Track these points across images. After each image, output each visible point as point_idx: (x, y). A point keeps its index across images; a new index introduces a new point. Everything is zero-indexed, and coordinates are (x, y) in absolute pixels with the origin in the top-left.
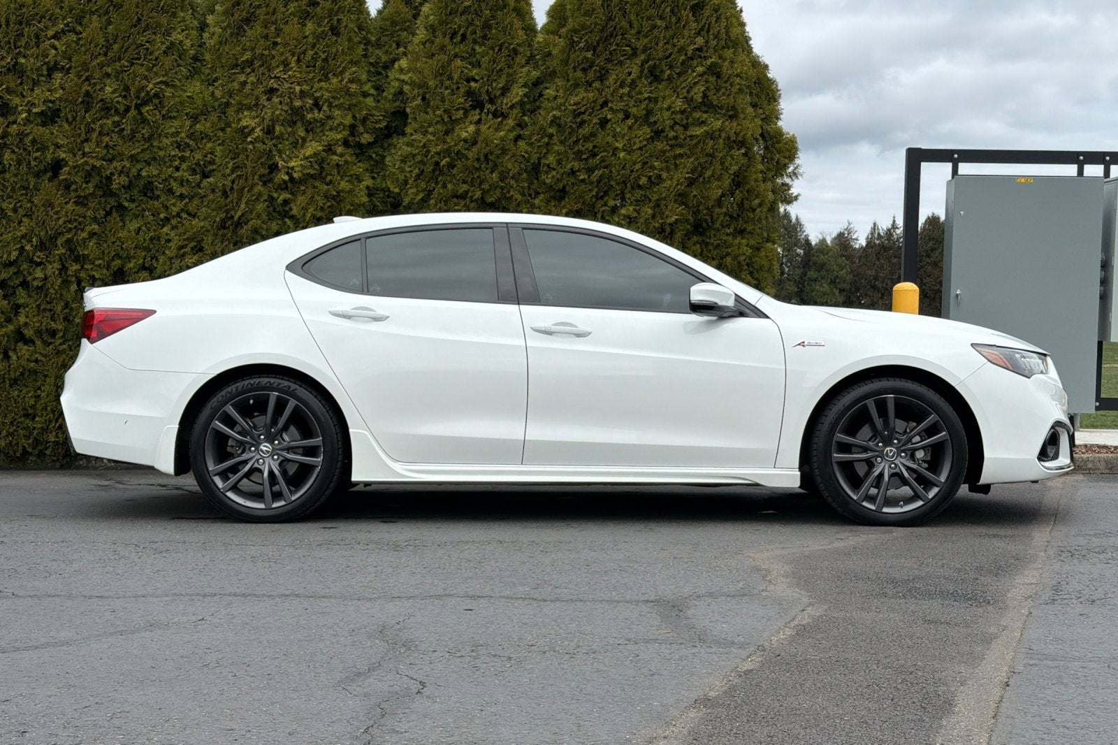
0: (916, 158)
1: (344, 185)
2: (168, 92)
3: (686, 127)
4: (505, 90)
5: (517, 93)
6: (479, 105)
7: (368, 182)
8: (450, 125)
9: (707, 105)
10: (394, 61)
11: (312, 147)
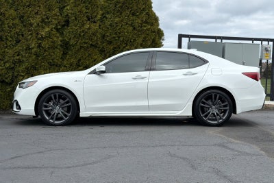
0: (181, 36)
1: (55, 39)
2: (6, 12)
3: (141, 27)
4: (96, 16)
5: (99, 17)
6: (89, 20)
7: (60, 39)
8: (83, 25)
9: (146, 22)
10: (64, 7)
11: (47, 29)
